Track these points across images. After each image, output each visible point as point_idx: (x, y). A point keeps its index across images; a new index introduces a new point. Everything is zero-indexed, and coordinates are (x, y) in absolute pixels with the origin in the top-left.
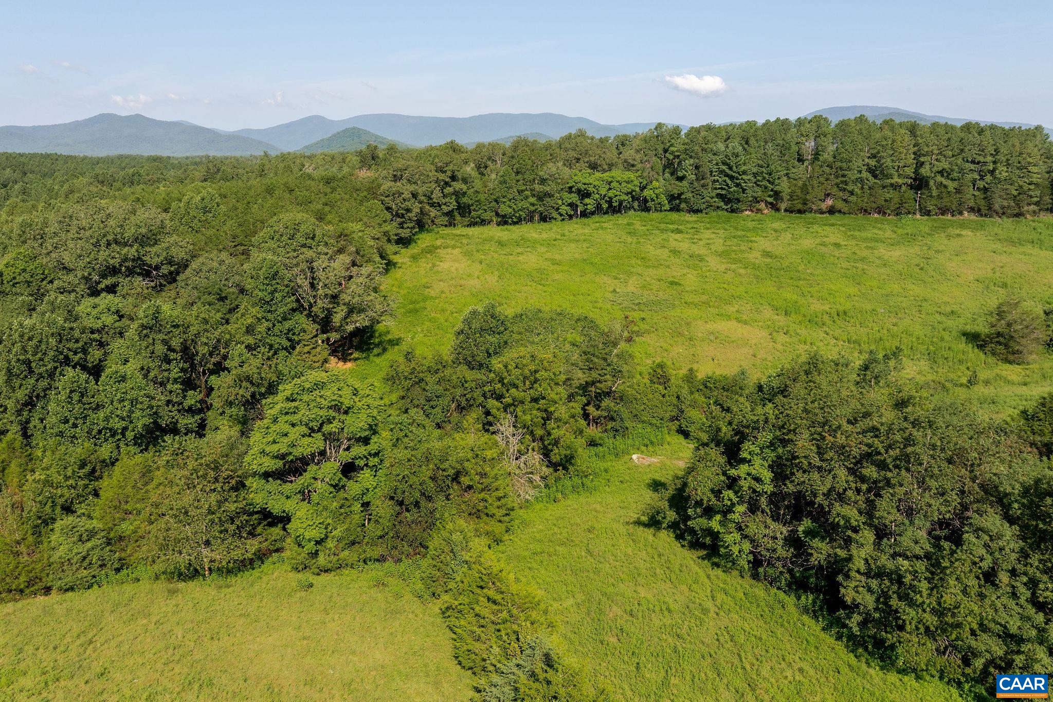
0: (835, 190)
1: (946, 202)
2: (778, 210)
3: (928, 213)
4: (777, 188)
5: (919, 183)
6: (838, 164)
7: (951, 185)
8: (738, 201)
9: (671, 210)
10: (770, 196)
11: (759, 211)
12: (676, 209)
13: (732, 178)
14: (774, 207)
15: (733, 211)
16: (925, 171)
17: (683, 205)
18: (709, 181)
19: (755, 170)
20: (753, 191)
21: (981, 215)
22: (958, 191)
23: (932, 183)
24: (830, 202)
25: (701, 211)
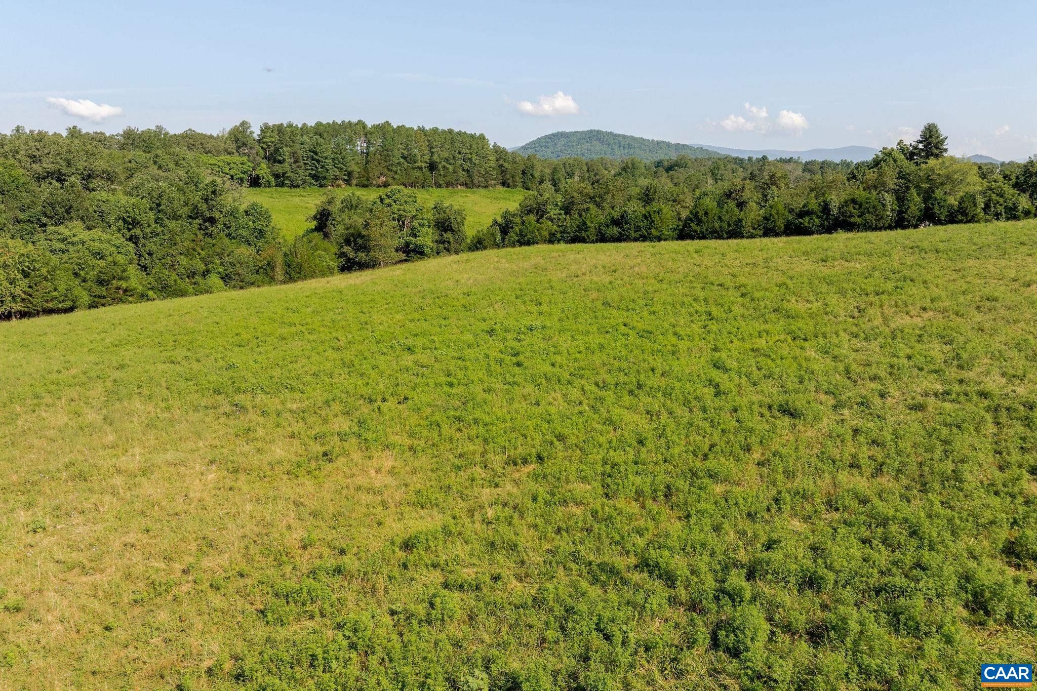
0: (386, 171)
1: (448, 178)
2: (350, 185)
3: (440, 186)
4: (349, 169)
5: (432, 167)
6: (385, 153)
7: (451, 168)
8: (325, 178)
9: (277, 185)
10: (345, 175)
11: (338, 186)
12: (282, 185)
13: (318, 161)
14: (348, 182)
15: (321, 186)
16: (435, 157)
17: (287, 182)
18: (301, 164)
19: (332, 156)
20: (333, 172)
21: (468, 187)
22: (455, 172)
23: (440, 166)
24: (383, 179)
25: (299, 187)
